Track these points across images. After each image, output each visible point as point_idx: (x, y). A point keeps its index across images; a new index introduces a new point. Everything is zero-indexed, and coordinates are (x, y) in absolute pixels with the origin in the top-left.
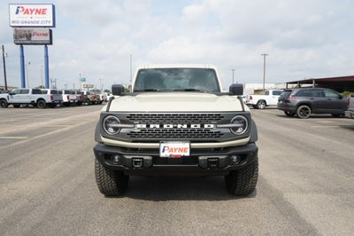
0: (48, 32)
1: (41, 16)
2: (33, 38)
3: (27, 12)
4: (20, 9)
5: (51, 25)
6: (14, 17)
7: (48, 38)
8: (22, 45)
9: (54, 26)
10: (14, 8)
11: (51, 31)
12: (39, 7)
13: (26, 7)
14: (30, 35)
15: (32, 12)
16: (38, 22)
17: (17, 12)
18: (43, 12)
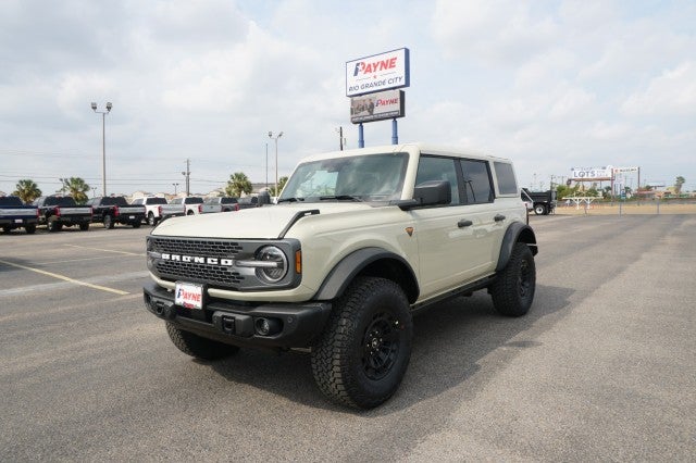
0: (398, 96)
1: (389, 70)
2: (377, 110)
3: (368, 69)
4: (360, 67)
5: (403, 83)
6: (353, 81)
7: (397, 107)
8: (361, 123)
9: (407, 84)
10: (352, 67)
11: (402, 94)
12: (384, 58)
13: (367, 62)
14: (372, 106)
15: (375, 67)
16: (384, 83)
17: (356, 74)
18: (390, 64)
